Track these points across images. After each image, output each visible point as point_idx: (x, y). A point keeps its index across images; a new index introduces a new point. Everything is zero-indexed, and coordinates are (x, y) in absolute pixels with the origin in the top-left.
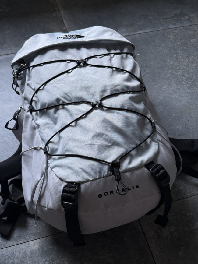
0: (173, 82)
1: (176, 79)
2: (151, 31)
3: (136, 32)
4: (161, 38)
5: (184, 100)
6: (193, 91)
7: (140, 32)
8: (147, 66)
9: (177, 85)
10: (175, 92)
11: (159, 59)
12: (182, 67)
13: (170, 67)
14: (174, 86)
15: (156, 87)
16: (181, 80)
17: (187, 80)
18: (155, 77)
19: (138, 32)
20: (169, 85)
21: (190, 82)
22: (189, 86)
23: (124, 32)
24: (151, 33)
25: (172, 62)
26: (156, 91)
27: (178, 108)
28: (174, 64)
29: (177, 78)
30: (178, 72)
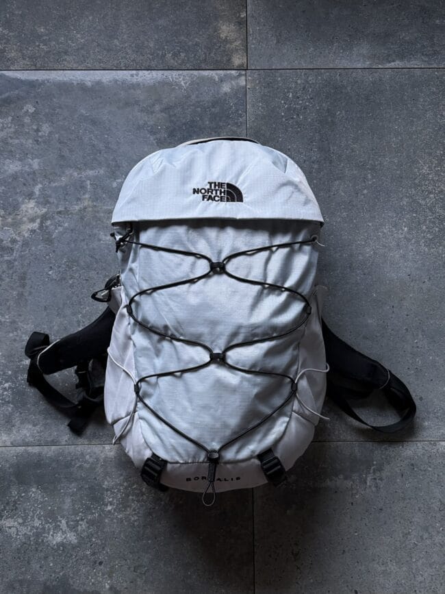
0: (405, 220)
1: (414, 215)
2: (423, 66)
3: (390, 62)
4: (434, 93)
5: (406, 267)
6: (432, 250)
7: (398, 64)
8: (373, 169)
9: (410, 229)
10: (398, 245)
11: (404, 154)
12: (439, 187)
13: (417, 181)
14: (403, 230)
15: (370, 224)
16: (422, 219)
17: (434, 223)
18: (376, 200)
19: (392, 65)
20: (395, 226)
21: (437, 229)
22: (431, 237)
23: (364, 56)
24: (418, 72)
25: (425, 170)
26: (366, 234)
27: (388, 282)
28: (428, 174)
29: (416, 212)
30: (425, 199)
